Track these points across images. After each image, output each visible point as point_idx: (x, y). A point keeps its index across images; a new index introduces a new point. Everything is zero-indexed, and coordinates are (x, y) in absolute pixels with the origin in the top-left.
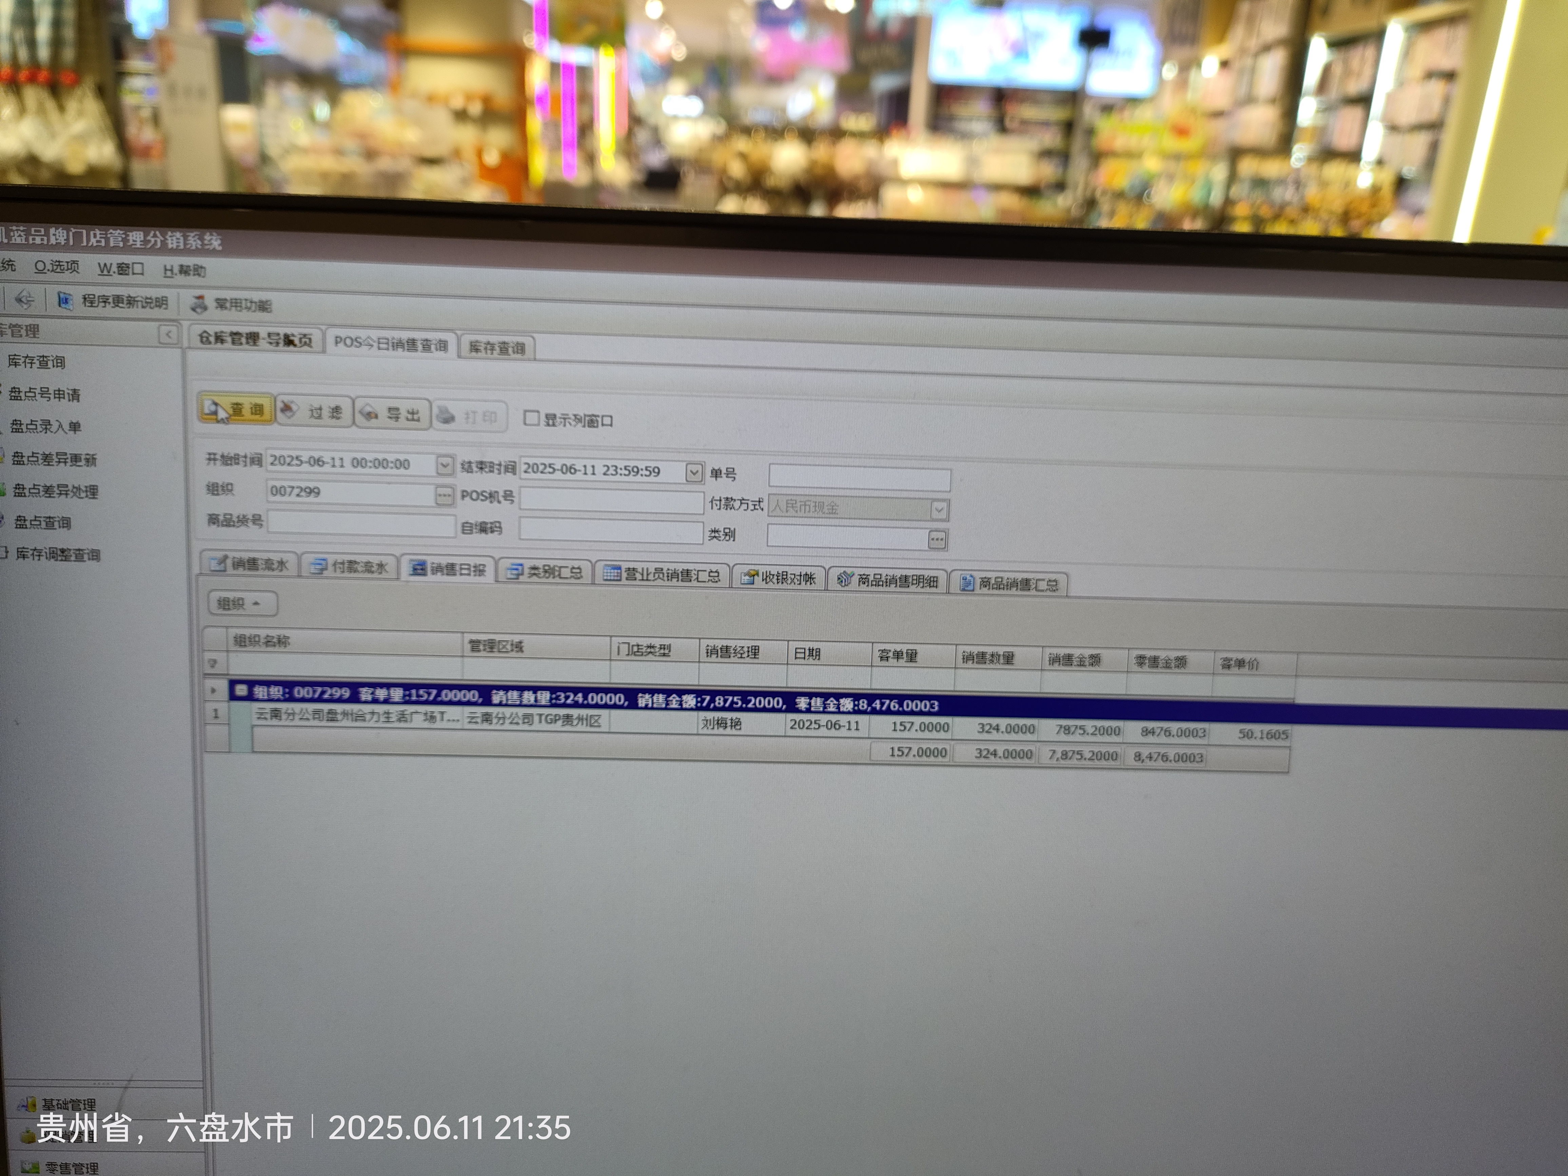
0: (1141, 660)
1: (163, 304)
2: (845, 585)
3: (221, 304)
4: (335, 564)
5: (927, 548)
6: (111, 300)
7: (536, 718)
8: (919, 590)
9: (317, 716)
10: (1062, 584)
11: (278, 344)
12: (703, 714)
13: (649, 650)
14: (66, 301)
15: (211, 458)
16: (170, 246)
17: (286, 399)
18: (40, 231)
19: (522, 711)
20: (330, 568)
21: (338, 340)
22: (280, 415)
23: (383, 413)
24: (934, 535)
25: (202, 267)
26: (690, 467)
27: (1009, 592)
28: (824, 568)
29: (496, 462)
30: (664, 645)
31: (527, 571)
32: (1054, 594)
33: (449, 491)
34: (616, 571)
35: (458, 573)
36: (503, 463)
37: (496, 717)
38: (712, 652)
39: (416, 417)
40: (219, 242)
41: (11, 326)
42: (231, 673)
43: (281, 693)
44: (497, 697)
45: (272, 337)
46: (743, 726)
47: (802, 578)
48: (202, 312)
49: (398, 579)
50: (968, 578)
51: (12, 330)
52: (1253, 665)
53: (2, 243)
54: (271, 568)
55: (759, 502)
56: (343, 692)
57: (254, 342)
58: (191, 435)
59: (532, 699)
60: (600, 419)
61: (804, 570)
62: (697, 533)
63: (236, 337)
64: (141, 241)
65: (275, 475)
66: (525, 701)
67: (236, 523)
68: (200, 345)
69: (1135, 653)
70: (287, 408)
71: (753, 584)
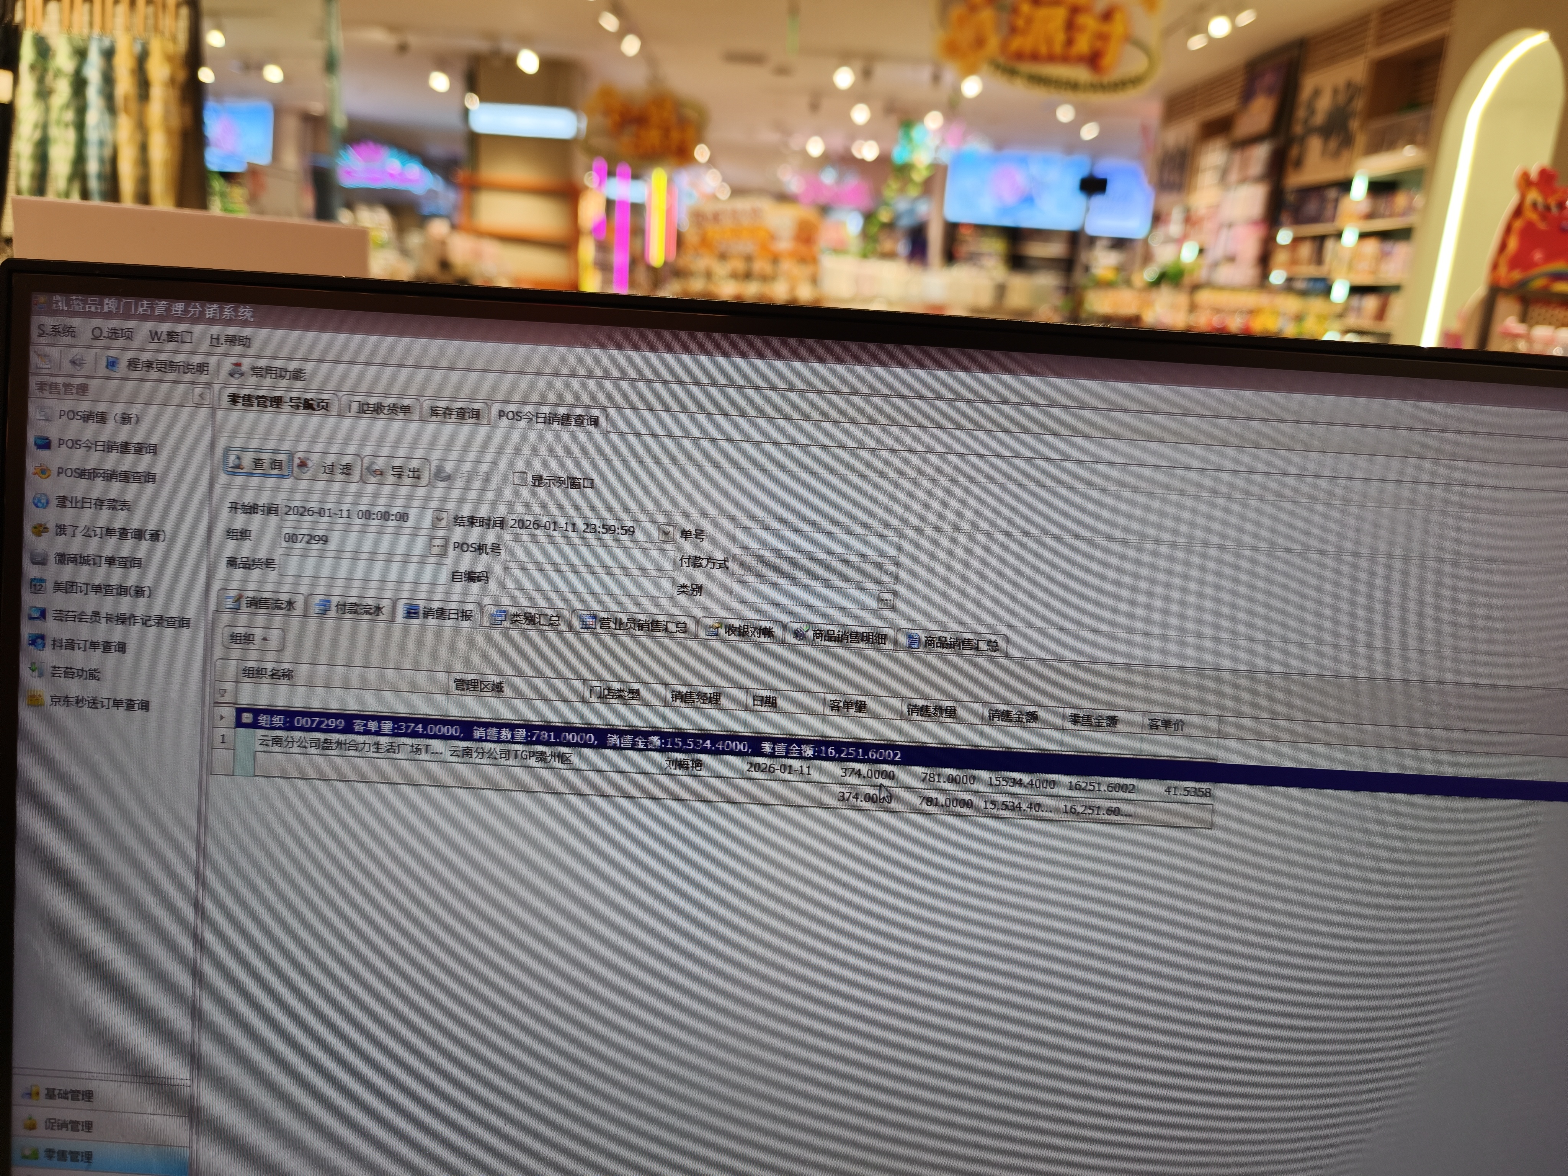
0: (1075, 718)
1: (204, 369)
2: (801, 639)
3: (257, 371)
4: (337, 606)
5: (876, 608)
6: (154, 365)
8: (869, 646)
9: (313, 745)
10: (1002, 645)
11: (298, 406)
12: (666, 755)
13: (619, 694)
14: (113, 364)
15: (233, 507)
16: (208, 316)
17: (302, 456)
18: (95, 301)
19: (499, 747)
20: (333, 609)
22: (296, 470)
23: (387, 470)
24: (883, 596)
25: (246, 338)
26: (662, 528)
27: (952, 651)
28: (782, 623)
29: (486, 517)
30: (633, 690)
31: (509, 618)
32: (994, 654)
33: (442, 542)
34: (591, 620)
35: (447, 617)
36: (492, 519)
37: (476, 751)
38: (677, 697)
39: (416, 475)
40: (251, 314)
41: (65, 385)
42: (239, 702)
43: (283, 722)
44: (478, 733)
45: (294, 401)
46: (704, 768)
47: (762, 631)
48: (238, 378)
49: (393, 621)
50: (914, 636)
51: (65, 389)
52: (1178, 726)
53: (62, 310)
54: (280, 608)
55: (725, 561)
56: (338, 724)
57: (278, 405)
58: (216, 486)
59: (509, 736)
60: (581, 481)
61: (763, 625)
62: (667, 588)
63: (261, 400)
64: (182, 311)
65: (289, 524)
66: (503, 738)
67: (251, 566)
68: (229, 405)
69: (1069, 711)
70: (303, 464)
71: (717, 636)
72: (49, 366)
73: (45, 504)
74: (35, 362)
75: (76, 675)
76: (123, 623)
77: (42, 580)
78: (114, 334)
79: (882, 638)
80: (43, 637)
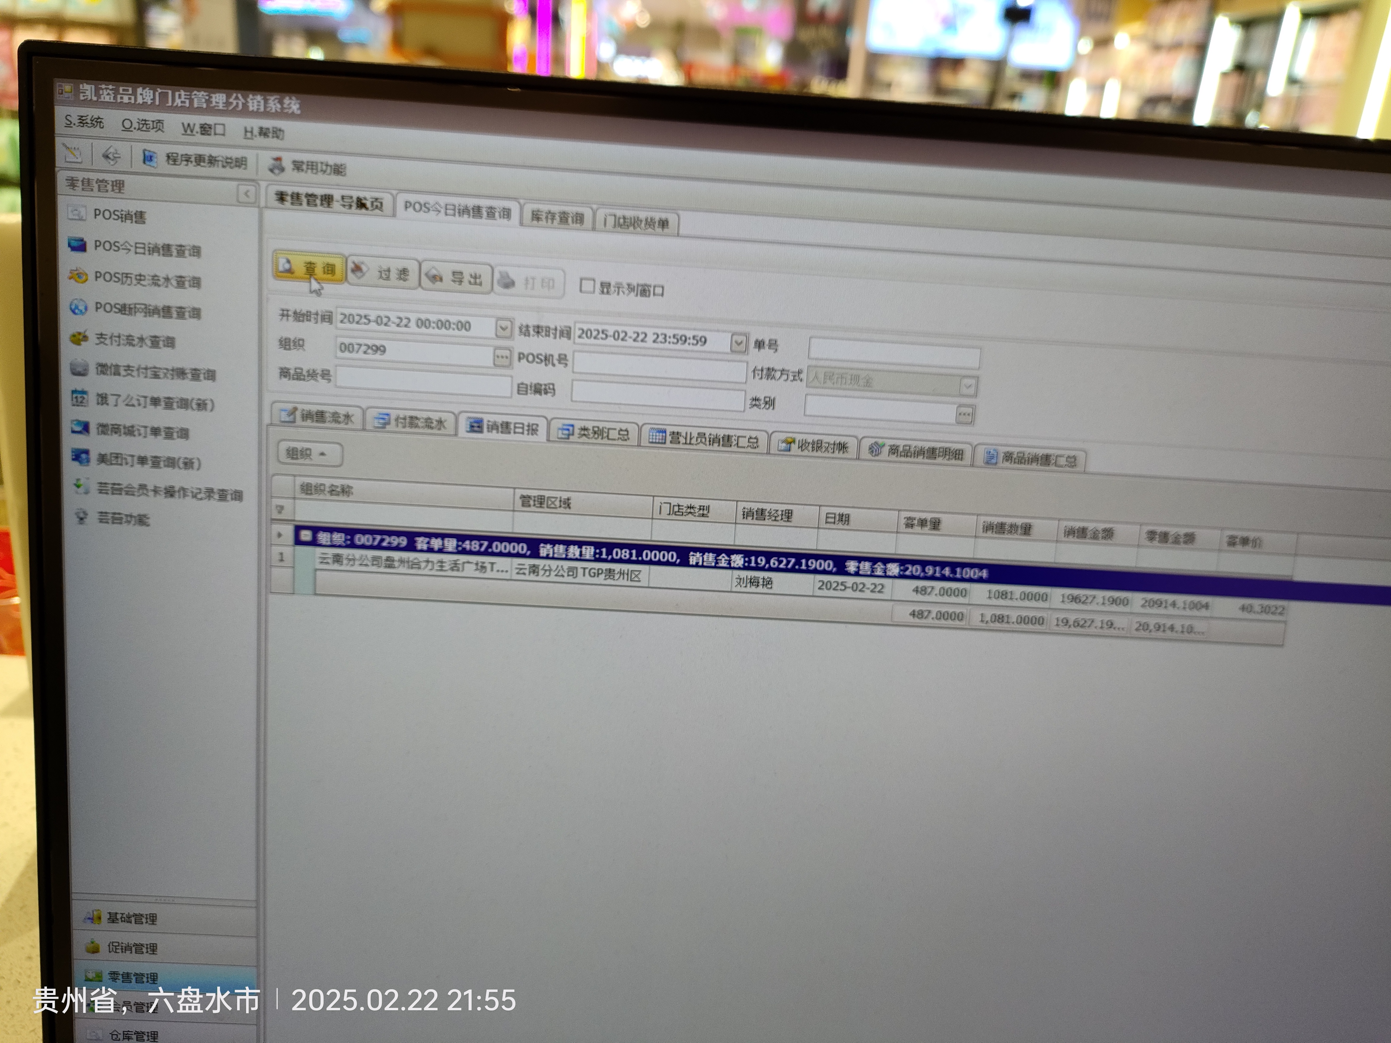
0: (1152, 535)
1: (242, 164)
2: (875, 455)
3: (298, 166)
4: (397, 420)
5: (954, 422)
6: (193, 159)
7: (580, 571)
8: (946, 462)
9: (375, 562)
10: (1081, 461)
11: (350, 206)
13: (689, 510)
14: (151, 159)
15: (284, 314)
16: (251, 109)
17: (356, 259)
18: (128, 90)
19: (567, 564)
20: (393, 422)
21: (407, 205)
22: (350, 275)
23: (448, 277)
24: (963, 410)
25: (280, 130)
26: (735, 338)
27: (1029, 467)
28: (857, 438)
29: (552, 326)
30: (704, 506)
31: (577, 431)
32: (1072, 470)
33: (507, 353)
34: (661, 434)
35: (512, 431)
36: (559, 328)
37: (543, 569)
38: (748, 514)
39: (478, 281)
40: (298, 106)
41: (98, 181)
42: (296, 519)
43: (343, 539)
44: (545, 550)
45: (345, 200)
46: (774, 585)
47: (836, 447)
48: (279, 174)
49: (456, 435)
50: (993, 451)
51: (99, 185)
52: (1257, 543)
53: (91, 100)
54: (337, 421)
55: (799, 373)
56: (400, 541)
57: (328, 203)
58: (265, 292)
59: (577, 553)
60: (652, 289)
61: (838, 440)
62: (738, 401)
63: (311, 199)
64: (223, 103)
65: (343, 333)
66: (570, 555)
67: (306, 378)
68: (277, 204)
69: (1147, 528)
70: (357, 269)
71: (790, 451)
72: (79, 160)
73: (84, 311)
74: (62, 156)
77: (84, 392)
78: (144, 125)
79: (959, 454)
80: (87, 452)
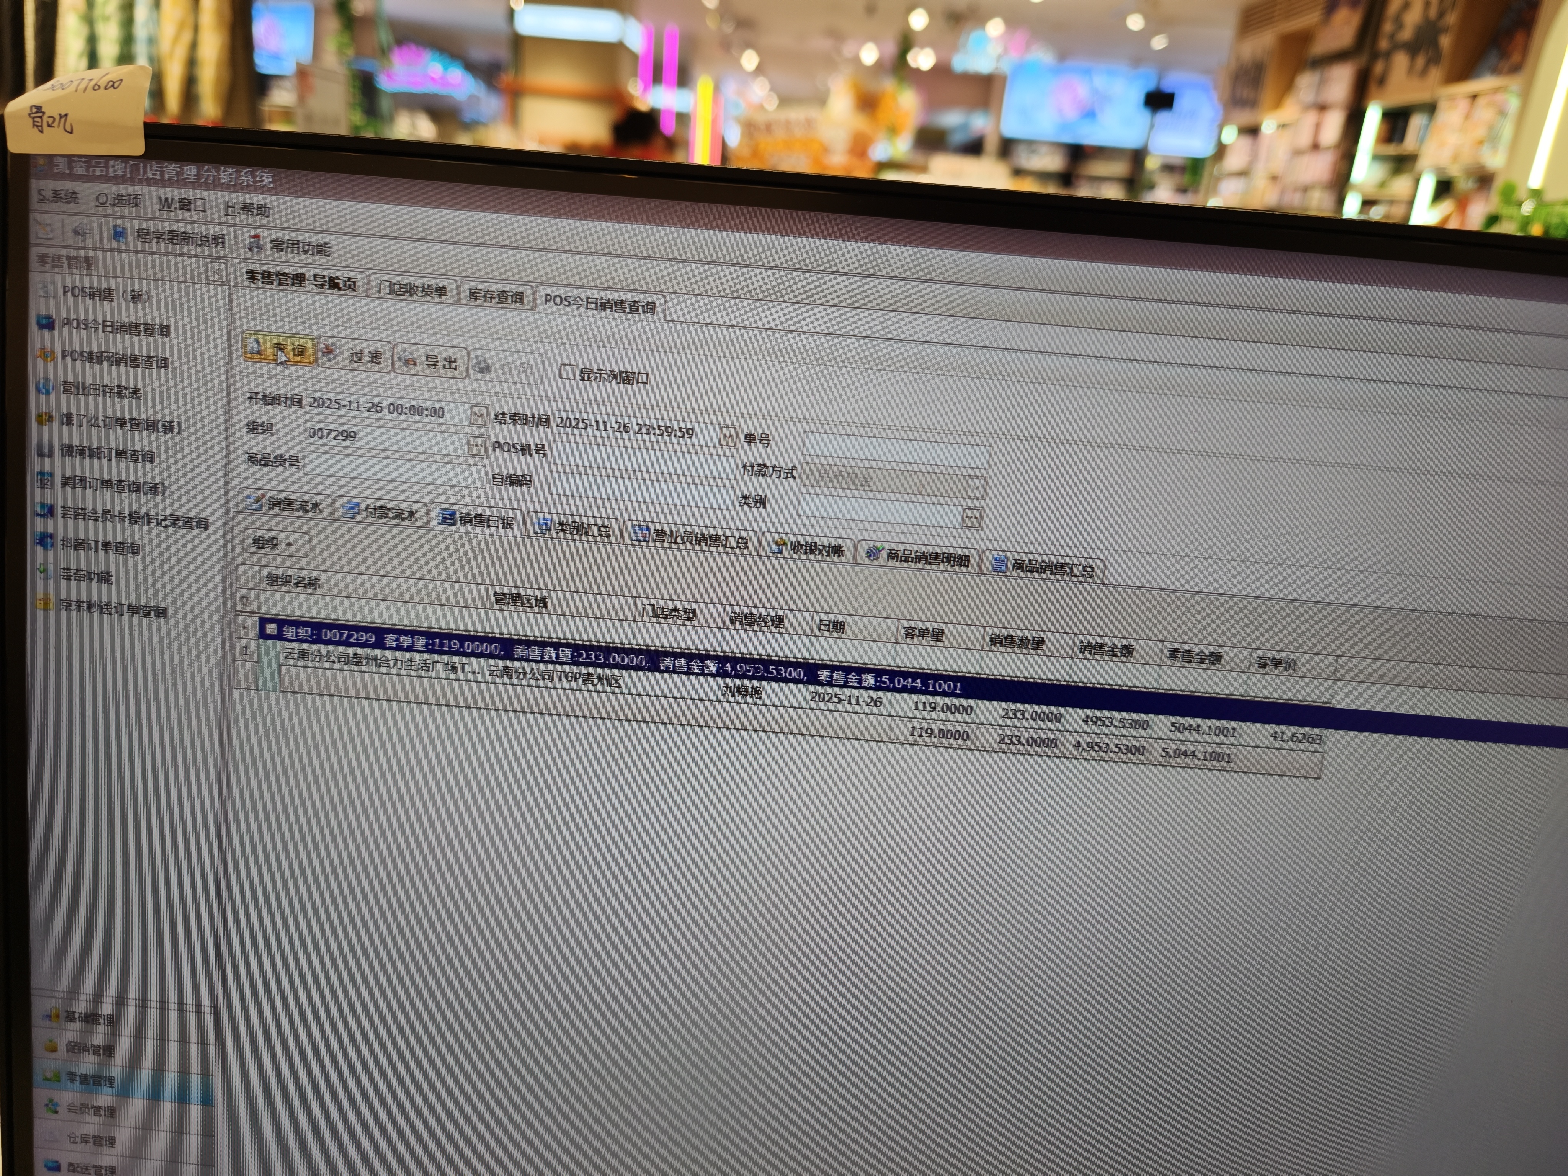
0: (1174, 654)
1: (220, 242)
2: (874, 559)
3: (277, 244)
4: (366, 509)
5: (959, 525)
6: (165, 236)
7: (557, 674)
8: (950, 568)
9: (342, 660)
10: (1098, 572)
11: (323, 285)
12: (724, 681)
13: (673, 613)
14: (120, 234)
15: (253, 397)
16: (222, 181)
17: (329, 341)
18: (100, 165)
19: (542, 667)
20: (363, 513)
22: (321, 357)
23: (421, 360)
24: (968, 513)
25: (264, 206)
26: (724, 431)
27: (1043, 576)
28: (854, 541)
29: (530, 415)
30: (689, 609)
31: (555, 526)
32: (1089, 580)
33: (481, 441)
34: (644, 532)
35: (486, 524)
36: (537, 416)
37: (517, 671)
38: (736, 619)
39: (453, 366)
40: (270, 180)
41: (69, 258)
42: (262, 611)
43: (309, 634)
44: (519, 651)
45: (318, 279)
46: (764, 695)
47: (831, 549)
48: (257, 252)
49: (427, 527)
50: (1002, 558)
51: (69, 262)
52: (1290, 665)
53: (64, 173)
54: (304, 510)
55: (792, 470)
56: (368, 637)
57: (300, 283)
58: (234, 373)
59: (554, 655)
60: (635, 376)
61: (833, 542)
62: (728, 498)
63: (282, 277)
64: (195, 175)
65: (312, 417)
66: (546, 658)
67: (274, 465)
68: (248, 283)
69: (1169, 646)
70: (328, 351)
71: (781, 553)
72: (51, 237)
73: (50, 391)
74: (36, 232)
75: (87, 578)
76: (136, 522)
77: (49, 474)
78: (120, 200)
79: (965, 560)
80: (51, 536)
